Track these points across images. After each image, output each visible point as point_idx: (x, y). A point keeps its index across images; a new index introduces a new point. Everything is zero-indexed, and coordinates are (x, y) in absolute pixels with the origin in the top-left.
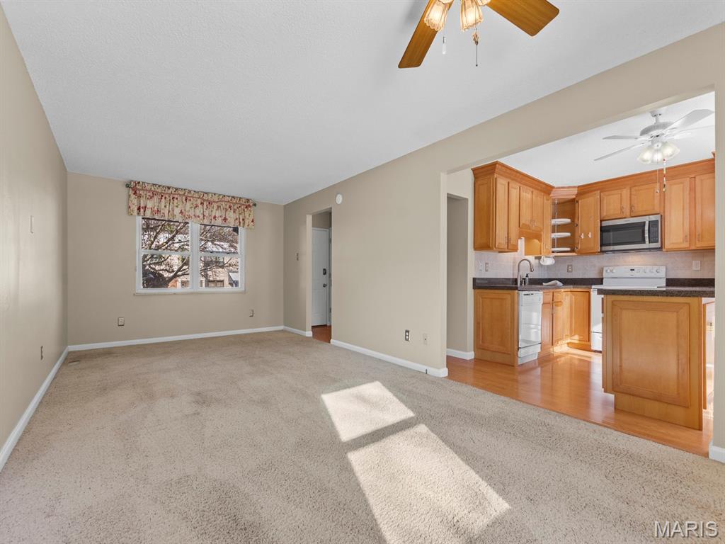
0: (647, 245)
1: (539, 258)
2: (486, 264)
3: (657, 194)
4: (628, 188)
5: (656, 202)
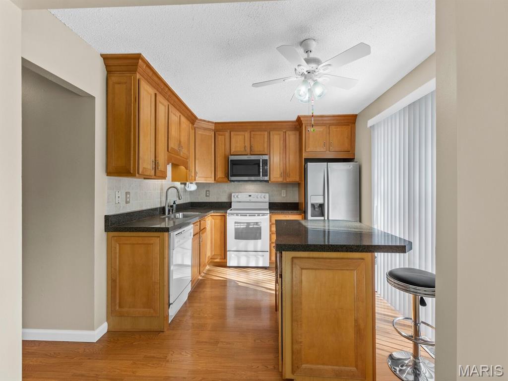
0: (261, 178)
1: (185, 184)
2: (127, 193)
3: (266, 140)
4: (249, 131)
5: (266, 145)
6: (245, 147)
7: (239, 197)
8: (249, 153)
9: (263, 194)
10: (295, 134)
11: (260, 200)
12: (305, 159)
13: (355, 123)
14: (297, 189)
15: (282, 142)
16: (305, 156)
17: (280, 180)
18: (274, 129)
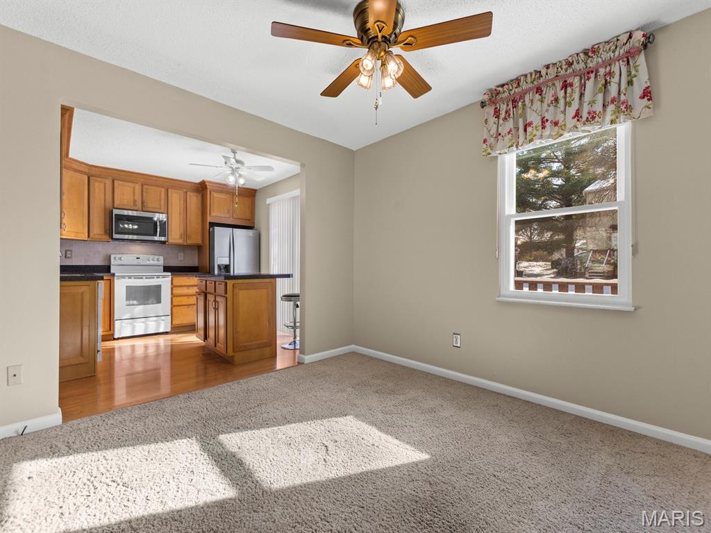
3: (163, 197)
4: (140, 184)
5: (162, 203)
6: (135, 201)
7: (122, 259)
8: (140, 208)
9: (157, 257)
10: (197, 196)
11: (151, 262)
12: (210, 223)
13: (254, 196)
14: (197, 252)
15: (182, 202)
16: (209, 219)
17: (180, 241)
18: (174, 187)
